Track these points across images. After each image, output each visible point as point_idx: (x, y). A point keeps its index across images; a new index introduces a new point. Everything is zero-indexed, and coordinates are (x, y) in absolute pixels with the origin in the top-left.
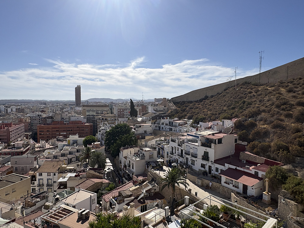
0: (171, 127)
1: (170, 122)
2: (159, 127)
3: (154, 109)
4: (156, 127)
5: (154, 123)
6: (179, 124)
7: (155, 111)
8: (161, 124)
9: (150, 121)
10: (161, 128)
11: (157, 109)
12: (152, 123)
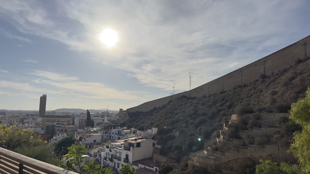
0: (119, 136)
1: (119, 132)
2: (110, 137)
3: (108, 119)
4: (107, 136)
5: (106, 133)
6: (126, 133)
7: (109, 121)
8: (111, 133)
9: (102, 130)
10: (112, 137)
11: (111, 119)
12: (104, 133)
